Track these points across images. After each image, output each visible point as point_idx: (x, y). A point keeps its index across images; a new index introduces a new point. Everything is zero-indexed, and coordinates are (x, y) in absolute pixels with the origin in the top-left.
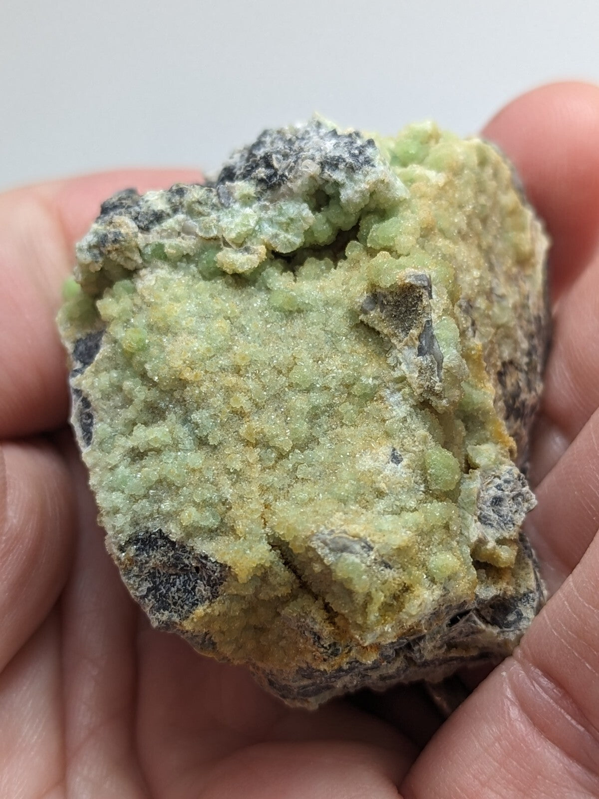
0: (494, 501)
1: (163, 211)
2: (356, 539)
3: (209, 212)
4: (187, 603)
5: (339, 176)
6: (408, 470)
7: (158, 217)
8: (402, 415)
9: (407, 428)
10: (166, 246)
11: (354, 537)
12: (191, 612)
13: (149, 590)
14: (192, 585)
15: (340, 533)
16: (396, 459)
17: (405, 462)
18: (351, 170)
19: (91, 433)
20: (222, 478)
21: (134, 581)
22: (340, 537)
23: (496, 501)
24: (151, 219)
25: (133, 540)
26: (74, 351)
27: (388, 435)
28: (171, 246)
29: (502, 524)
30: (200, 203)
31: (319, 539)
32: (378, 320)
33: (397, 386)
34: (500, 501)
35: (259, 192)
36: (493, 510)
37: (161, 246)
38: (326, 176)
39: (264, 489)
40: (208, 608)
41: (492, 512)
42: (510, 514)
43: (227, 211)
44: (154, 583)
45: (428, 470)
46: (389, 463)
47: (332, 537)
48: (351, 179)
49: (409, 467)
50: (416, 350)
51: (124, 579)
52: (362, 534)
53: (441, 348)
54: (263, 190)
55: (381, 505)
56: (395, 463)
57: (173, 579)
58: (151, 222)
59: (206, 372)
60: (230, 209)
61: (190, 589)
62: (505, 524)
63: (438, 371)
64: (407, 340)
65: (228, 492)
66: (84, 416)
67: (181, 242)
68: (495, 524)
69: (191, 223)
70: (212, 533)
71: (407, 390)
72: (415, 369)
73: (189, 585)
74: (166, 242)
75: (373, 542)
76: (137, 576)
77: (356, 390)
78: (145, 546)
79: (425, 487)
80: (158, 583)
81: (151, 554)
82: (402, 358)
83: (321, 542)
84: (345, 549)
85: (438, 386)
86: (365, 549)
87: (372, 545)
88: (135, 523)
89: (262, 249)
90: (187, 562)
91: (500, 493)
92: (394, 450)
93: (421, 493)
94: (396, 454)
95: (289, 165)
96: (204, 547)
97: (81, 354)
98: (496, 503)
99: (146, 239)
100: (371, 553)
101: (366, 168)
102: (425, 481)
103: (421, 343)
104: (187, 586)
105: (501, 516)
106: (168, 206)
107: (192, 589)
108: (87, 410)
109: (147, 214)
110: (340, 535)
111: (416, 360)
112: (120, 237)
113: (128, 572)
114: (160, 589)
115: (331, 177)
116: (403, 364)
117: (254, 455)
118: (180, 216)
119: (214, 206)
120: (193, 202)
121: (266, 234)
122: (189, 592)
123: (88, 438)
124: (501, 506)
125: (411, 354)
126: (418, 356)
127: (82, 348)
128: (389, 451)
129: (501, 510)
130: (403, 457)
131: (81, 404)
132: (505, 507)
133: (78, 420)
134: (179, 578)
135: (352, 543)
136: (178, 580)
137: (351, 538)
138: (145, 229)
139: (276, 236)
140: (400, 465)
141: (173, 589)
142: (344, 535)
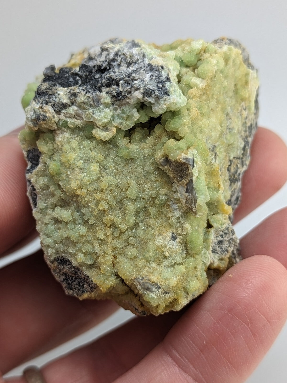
0: (219, 242)
1: (66, 103)
2: (153, 284)
3: (88, 108)
4: (81, 290)
5: (151, 100)
6: (179, 244)
7: (65, 106)
8: (178, 216)
9: (180, 222)
10: (69, 123)
11: (152, 282)
12: (82, 294)
13: (64, 280)
14: (82, 284)
15: (146, 280)
16: (174, 238)
17: (178, 240)
18: (157, 99)
19: (36, 203)
20: (95, 241)
21: (57, 275)
22: (146, 283)
23: (220, 242)
24: (61, 106)
25: (57, 259)
26: (27, 156)
27: (171, 226)
28: (71, 123)
29: (222, 252)
30: (84, 103)
31: (137, 281)
32: (168, 171)
33: (175, 201)
34: (222, 242)
35: (113, 101)
36: (218, 246)
37: (66, 122)
38: (145, 99)
39: (114, 249)
40: (89, 294)
41: (218, 247)
42: (226, 248)
43: (97, 109)
44: (66, 277)
45: (188, 245)
46: (170, 240)
47: (143, 281)
48: (158, 103)
49: (179, 242)
50: (185, 189)
51: (53, 273)
52: (156, 282)
53: (196, 194)
54: (115, 100)
55: (166, 263)
56: (173, 240)
57: (74, 279)
58: (61, 108)
59: (88, 190)
60: (99, 108)
61: (81, 285)
62: (223, 252)
63: (194, 203)
64: (181, 183)
65: (98, 250)
66: (33, 194)
67: (75, 121)
68: (219, 252)
69: (80, 112)
70: (91, 267)
71: (180, 205)
72: (184, 198)
73: (81, 283)
74: (69, 120)
75: (161, 285)
76: (59, 273)
77: (157, 201)
78: (62, 262)
79: (186, 251)
80: (68, 278)
81: (64, 266)
82: (179, 190)
83: (138, 283)
84: (148, 289)
85: (194, 209)
86: (157, 289)
87: (161, 286)
88: (57, 253)
89: (114, 130)
90: (80, 275)
91: (222, 239)
92: (173, 233)
93: (185, 254)
94: (174, 235)
95: (127, 90)
96: (87, 272)
97: (31, 158)
98: (220, 243)
99: (59, 117)
100: (160, 290)
101: (165, 97)
102: (186, 249)
103: (188, 187)
104: (80, 284)
105: (222, 249)
106: (69, 101)
107: (82, 285)
108: (34, 192)
109: (59, 104)
110: (146, 281)
111: (185, 194)
112: (46, 118)
113: (55, 271)
114: (69, 281)
115: (148, 100)
116: (179, 193)
117: (109, 231)
118: (75, 108)
119: (91, 106)
120: (81, 103)
121: (116, 122)
122: (81, 286)
123: (35, 205)
124: (222, 244)
125: (183, 190)
126: (186, 192)
127: (30, 155)
128: (170, 234)
129: (222, 246)
130: (177, 237)
131: (31, 188)
132: (224, 245)
133: (30, 195)
134: (77, 279)
135: (152, 286)
136: (76, 280)
137: (151, 283)
138: (58, 112)
139: (121, 123)
140: (175, 241)
141: (74, 283)
142: (148, 281)
